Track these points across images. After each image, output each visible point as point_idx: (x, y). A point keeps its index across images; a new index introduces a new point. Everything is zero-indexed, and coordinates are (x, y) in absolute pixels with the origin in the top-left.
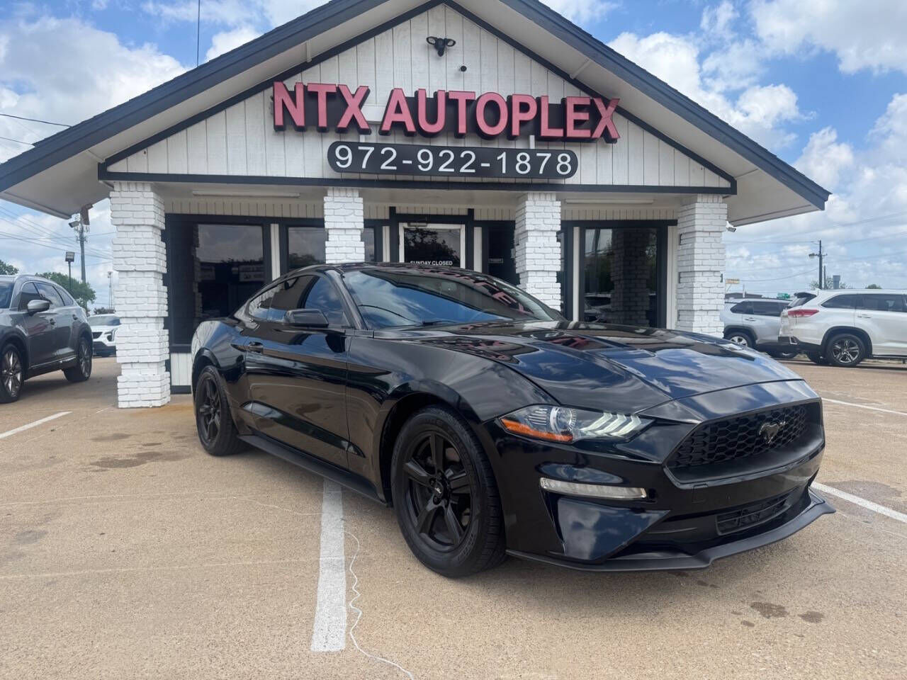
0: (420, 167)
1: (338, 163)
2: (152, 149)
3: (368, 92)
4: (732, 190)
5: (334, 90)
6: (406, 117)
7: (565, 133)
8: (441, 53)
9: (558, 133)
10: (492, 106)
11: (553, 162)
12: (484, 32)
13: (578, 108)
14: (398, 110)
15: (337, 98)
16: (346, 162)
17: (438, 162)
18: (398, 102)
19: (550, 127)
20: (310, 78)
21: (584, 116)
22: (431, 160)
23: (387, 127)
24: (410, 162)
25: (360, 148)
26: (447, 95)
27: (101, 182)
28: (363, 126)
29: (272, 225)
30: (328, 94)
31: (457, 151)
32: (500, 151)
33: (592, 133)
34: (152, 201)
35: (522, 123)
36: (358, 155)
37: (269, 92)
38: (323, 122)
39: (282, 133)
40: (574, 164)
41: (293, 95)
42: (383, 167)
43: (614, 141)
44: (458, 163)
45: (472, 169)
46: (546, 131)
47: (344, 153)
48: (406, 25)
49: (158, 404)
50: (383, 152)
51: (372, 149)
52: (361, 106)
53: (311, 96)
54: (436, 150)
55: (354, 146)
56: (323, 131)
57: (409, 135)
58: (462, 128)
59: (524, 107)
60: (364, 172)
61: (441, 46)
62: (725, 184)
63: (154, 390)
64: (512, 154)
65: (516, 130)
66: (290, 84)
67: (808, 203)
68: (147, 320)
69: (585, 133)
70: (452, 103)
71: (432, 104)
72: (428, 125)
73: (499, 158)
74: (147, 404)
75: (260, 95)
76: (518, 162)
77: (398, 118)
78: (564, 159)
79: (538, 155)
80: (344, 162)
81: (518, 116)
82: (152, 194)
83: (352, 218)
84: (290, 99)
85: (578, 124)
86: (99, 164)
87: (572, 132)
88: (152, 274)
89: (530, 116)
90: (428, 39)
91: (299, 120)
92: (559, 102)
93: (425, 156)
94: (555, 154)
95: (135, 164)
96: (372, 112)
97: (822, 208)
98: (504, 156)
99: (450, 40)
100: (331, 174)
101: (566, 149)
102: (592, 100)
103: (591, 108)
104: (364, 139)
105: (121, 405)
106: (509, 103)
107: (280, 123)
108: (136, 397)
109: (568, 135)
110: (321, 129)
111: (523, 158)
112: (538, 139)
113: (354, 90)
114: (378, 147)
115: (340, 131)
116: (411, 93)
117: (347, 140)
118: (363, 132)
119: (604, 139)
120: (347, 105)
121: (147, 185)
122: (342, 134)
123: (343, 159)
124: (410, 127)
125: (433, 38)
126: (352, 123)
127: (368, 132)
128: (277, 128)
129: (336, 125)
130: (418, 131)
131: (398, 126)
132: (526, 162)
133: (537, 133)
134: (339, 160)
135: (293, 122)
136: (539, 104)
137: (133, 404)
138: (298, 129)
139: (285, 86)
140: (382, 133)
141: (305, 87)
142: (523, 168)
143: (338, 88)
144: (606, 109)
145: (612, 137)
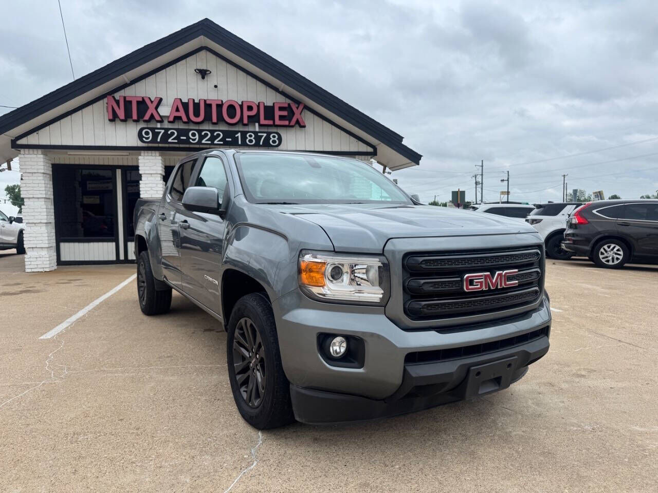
0: (191, 140)
1: (144, 139)
2: (41, 132)
3: (161, 100)
4: (375, 153)
5: (141, 100)
6: (182, 113)
7: (274, 122)
8: (203, 78)
9: (271, 122)
10: (231, 108)
11: (268, 138)
12: (229, 66)
13: (281, 109)
14: (177, 110)
15: (142, 104)
17: (201, 138)
18: (177, 106)
19: (265, 119)
20: (129, 92)
21: (285, 113)
22: (197, 137)
23: (171, 119)
24: (185, 138)
25: (156, 131)
26: (205, 101)
27: (13, 149)
28: (158, 118)
29: (117, 170)
30: (138, 102)
31: (212, 132)
32: (237, 132)
33: (289, 123)
34: (42, 160)
35: (249, 117)
36: (155, 135)
37: (105, 100)
38: (135, 117)
39: (114, 123)
40: (280, 139)
41: (118, 102)
42: (170, 140)
43: (304, 127)
44: (213, 139)
45: (221, 141)
46: (263, 121)
47: (147, 133)
48: (184, 62)
49: (47, 270)
50: (169, 133)
51: (163, 131)
52: (156, 108)
53: (128, 103)
54: (200, 131)
55: (153, 129)
56: (136, 121)
57: (185, 123)
58: (215, 119)
59: (250, 108)
60: (158, 143)
61: (203, 73)
62: (370, 150)
63: (45, 263)
64: (244, 134)
65: (245, 121)
66: (117, 96)
67: (410, 161)
68: (41, 225)
69: (286, 123)
70: (208, 106)
71: (197, 106)
72: (194, 118)
73: (236, 136)
74: (42, 270)
75: (101, 102)
76: (247, 138)
77: (178, 114)
78: (274, 137)
79: (259, 134)
80: (147, 138)
81: (246, 113)
82: (42, 156)
83: (155, 168)
84: (116, 105)
85: (281, 118)
86: (12, 140)
87: (278, 122)
88: (43, 200)
89: (253, 113)
90: (195, 70)
91: (122, 116)
92: (272, 105)
93: (194, 135)
94: (269, 134)
95: (32, 140)
96: (165, 111)
97: (418, 164)
98: (239, 135)
99: (208, 71)
100: (140, 144)
101: (275, 131)
102: (289, 104)
103: (288, 108)
104: (159, 125)
105: (27, 270)
106: (241, 106)
107: (111, 118)
108: (36, 266)
109: (276, 123)
110: (135, 121)
111: (251, 136)
112: (260, 125)
113: (153, 99)
114: (167, 130)
115: (145, 121)
116: (185, 100)
117: (149, 126)
118: (158, 121)
119: (297, 125)
120: (148, 108)
121: (40, 151)
122: (146, 123)
123: (147, 136)
124: (185, 119)
125: (198, 70)
126: (152, 117)
127: (161, 122)
128: (110, 120)
129: (143, 118)
130: (189, 121)
131: (178, 119)
132: (252, 138)
133: (259, 122)
134: (144, 137)
135: (118, 117)
136: (258, 106)
137: (33, 270)
138: (122, 121)
139: (114, 97)
140: (169, 122)
141: (125, 98)
142: (251, 141)
143: (143, 98)
144: (297, 108)
145: (302, 124)
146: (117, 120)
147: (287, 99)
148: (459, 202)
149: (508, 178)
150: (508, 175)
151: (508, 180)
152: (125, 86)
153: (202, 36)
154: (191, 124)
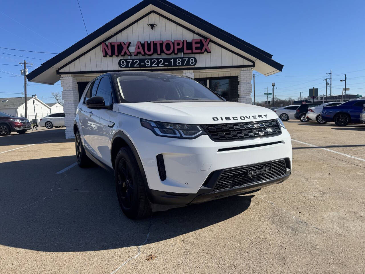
0: (146, 65)
1: (122, 66)
2: (71, 65)
3: (130, 43)
4: (254, 66)
5: (119, 44)
6: (141, 50)
7: (192, 51)
8: (152, 29)
10: (168, 45)
11: (189, 61)
13: (196, 43)
14: (139, 48)
15: (120, 46)
16: (124, 65)
17: (152, 63)
18: (139, 46)
19: (187, 49)
20: (113, 40)
21: (199, 45)
22: (150, 63)
24: (143, 64)
25: (128, 61)
26: (154, 42)
27: (57, 75)
28: (129, 54)
30: (118, 45)
31: (158, 59)
33: (201, 51)
34: (72, 80)
35: (178, 49)
36: (128, 63)
37: (101, 45)
38: (116, 53)
39: (106, 57)
40: (196, 61)
41: (107, 46)
42: (135, 66)
43: (210, 52)
44: (158, 63)
45: (163, 65)
46: (186, 51)
47: (123, 62)
50: (135, 61)
51: (131, 61)
52: (128, 48)
53: (113, 46)
54: (151, 60)
55: (126, 60)
56: (118, 56)
57: (143, 55)
58: (159, 52)
59: (178, 44)
60: (130, 67)
61: (152, 26)
62: (251, 64)
64: (175, 59)
65: (176, 52)
66: (107, 43)
67: (276, 70)
68: (72, 114)
69: (199, 51)
70: (155, 45)
71: (149, 45)
72: (148, 52)
73: (171, 61)
75: (99, 47)
76: (177, 62)
77: (139, 51)
78: (192, 60)
79: (184, 59)
81: (176, 47)
84: (107, 48)
85: (197, 48)
86: (57, 70)
87: (194, 51)
88: (73, 101)
89: (180, 47)
90: (148, 25)
91: (110, 53)
92: (191, 41)
93: (148, 62)
94: (189, 58)
95: (66, 69)
96: (132, 49)
98: (172, 60)
99: (155, 24)
100: (120, 69)
101: (193, 56)
102: (201, 40)
103: (201, 43)
104: (129, 57)
105: (67, 138)
106: (173, 43)
107: (104, 55)
108: (70, 136)
109: (193, 52)
110: (116, 56)
111: (179, 60)
112: (184, 54)
113: (125, 43)
114: (133, 60)
115: (122, 56)
116: (143, 42)
117: (124, 58)
118: (129, 55)
119: (206, 52)
120: (123, 48)
121: (70, 75)
122: (122, 57)
123: (123, 64)
124: (143, 53)
125: (149, 24)
126: (125, 53)
127: (131, 55)
128: (104, 56)
129: (120, 54)
130: (145, 54)
131: (139, 53)
132: (180, 62)
133: (183, 52)
134: (122, 65)
135: (108, 55)
136: (183, 43)
137: (70, 138)
138: (110, 56)
139: (105, 44)
140: (135, 55)
141: (111, 43)
142: (179, 63)
143: (120, 43)
144: (206, 42)
145: (209, 51)
146: (108, 56)
147: (200, 37)
148: (314, 95)
149: (345, 79)
150: (345, 77)
151: (345, 80)
152: (111, 37)
153: (151, 5)
154: (146, 55)
